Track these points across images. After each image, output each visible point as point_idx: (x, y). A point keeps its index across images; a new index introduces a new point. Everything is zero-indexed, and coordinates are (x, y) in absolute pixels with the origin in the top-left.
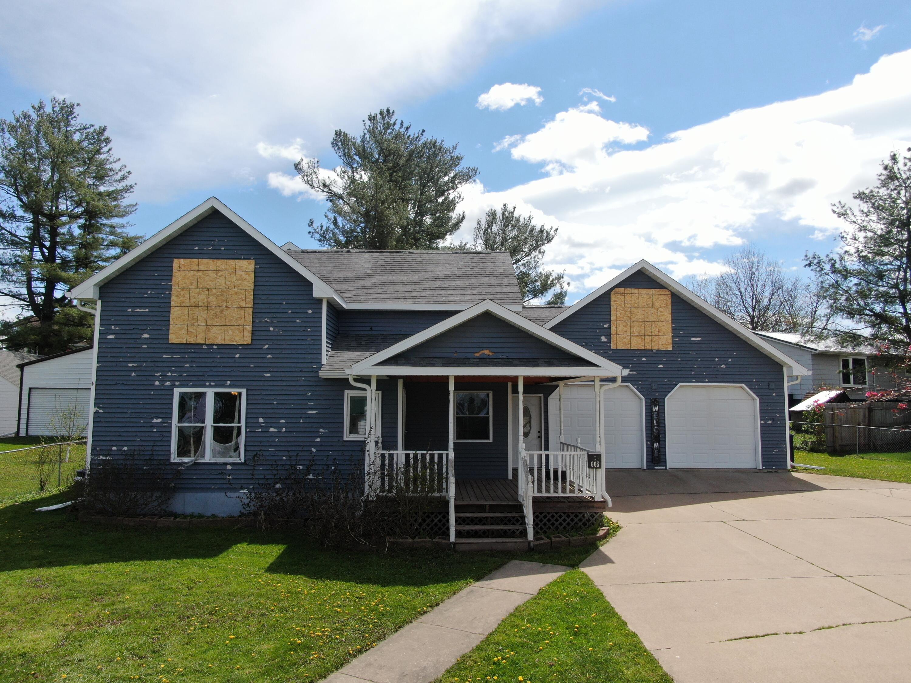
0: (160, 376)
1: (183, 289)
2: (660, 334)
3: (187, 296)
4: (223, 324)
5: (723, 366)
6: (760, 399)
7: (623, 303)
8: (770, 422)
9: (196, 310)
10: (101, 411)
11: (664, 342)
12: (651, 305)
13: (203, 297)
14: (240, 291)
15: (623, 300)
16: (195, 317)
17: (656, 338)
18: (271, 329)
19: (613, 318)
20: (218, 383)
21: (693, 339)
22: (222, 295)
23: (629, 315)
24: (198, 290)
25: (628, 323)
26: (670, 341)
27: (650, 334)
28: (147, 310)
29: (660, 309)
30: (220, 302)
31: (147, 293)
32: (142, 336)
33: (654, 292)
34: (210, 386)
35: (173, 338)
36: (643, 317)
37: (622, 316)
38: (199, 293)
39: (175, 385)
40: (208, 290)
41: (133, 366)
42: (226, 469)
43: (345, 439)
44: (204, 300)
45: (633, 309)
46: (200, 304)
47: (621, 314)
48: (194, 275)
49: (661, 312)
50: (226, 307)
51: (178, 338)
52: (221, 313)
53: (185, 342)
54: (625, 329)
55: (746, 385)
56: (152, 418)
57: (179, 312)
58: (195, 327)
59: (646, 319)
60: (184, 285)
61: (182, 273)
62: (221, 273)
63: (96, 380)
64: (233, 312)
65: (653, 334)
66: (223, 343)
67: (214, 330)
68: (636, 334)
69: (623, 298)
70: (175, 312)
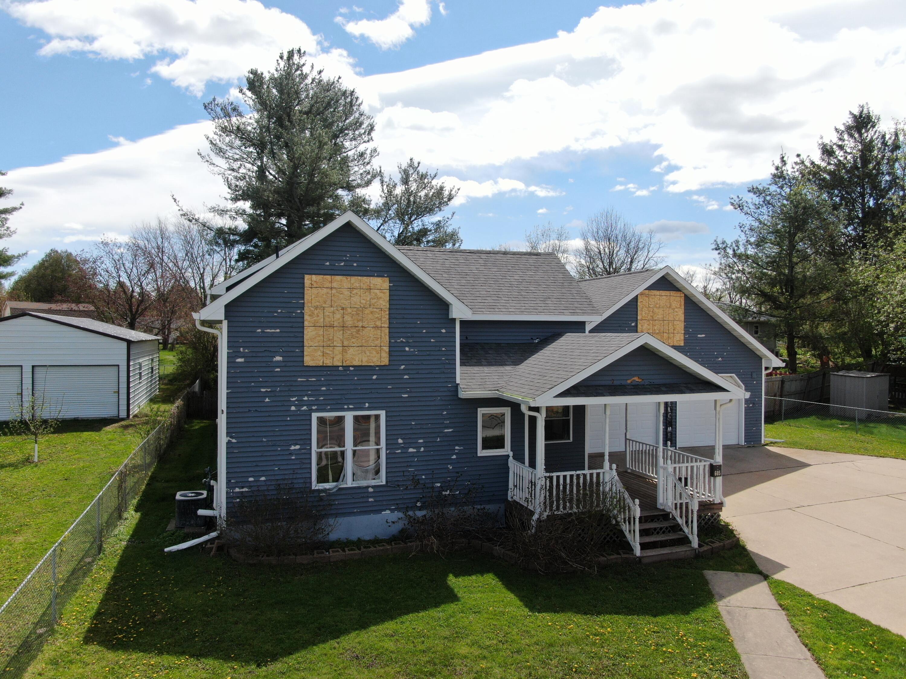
0: (296, 400)
1: (316, 308)
2: (675, 332)
3: (321, 315)
4: (360, 345)
5: (720, 359)
6: (745, 386)
7: (647, 304)
8: (751, 405)
9: (331, 330)
10: (234, 441)
11: (678, 339)
12: (669, 306)
13: (338, 316)
14: (375, 310)
15: (647, 301)
16: (331, 338)
17: (672, 335)
18: (407, 349)
19: (639, 317)
20: (358, 406)
21: (699, 336)
22: (358, 314)
23: (652, 315)
24: (332, 309)
25: (651, 322)
26: (683, 338)
27: (667, 331)
28: (278, 331)
29: (676, 310)
30: (356, 322)
31: (277, 312)
32: (274, 359)
33: (671, 294)
34: (349, 409)
35: (308, 361)
36: (662, 316)
37: (646, 316)
38: (334, 313)
39: (312, 409)
40: (343, 309)
41: (266, 391)
42: (368, 492)
43: (479, 454)
44: (339, 319)
45: (655, 309)
46: (336, 324)
47: (645, 314)
48: (328, 293)
49: (677, 312)
50: (362, 327)
51: (313, 360)
52: (357, 334)
53: (321, 364)
54: (648, 327)
55: (736, 375)
56: (290, 445)
57: (314, 333)
58: (331, 349)
59: (665, 319)
60: (318, 304)
61: (315, 291)
62: (355, 291)
63: (227, 407)
64: (369, 333)
65: (670, 332)
66: (361, 364)
67: (351, 351)
68: (657, 332)
69: (647, 299)
70: (309, 333)
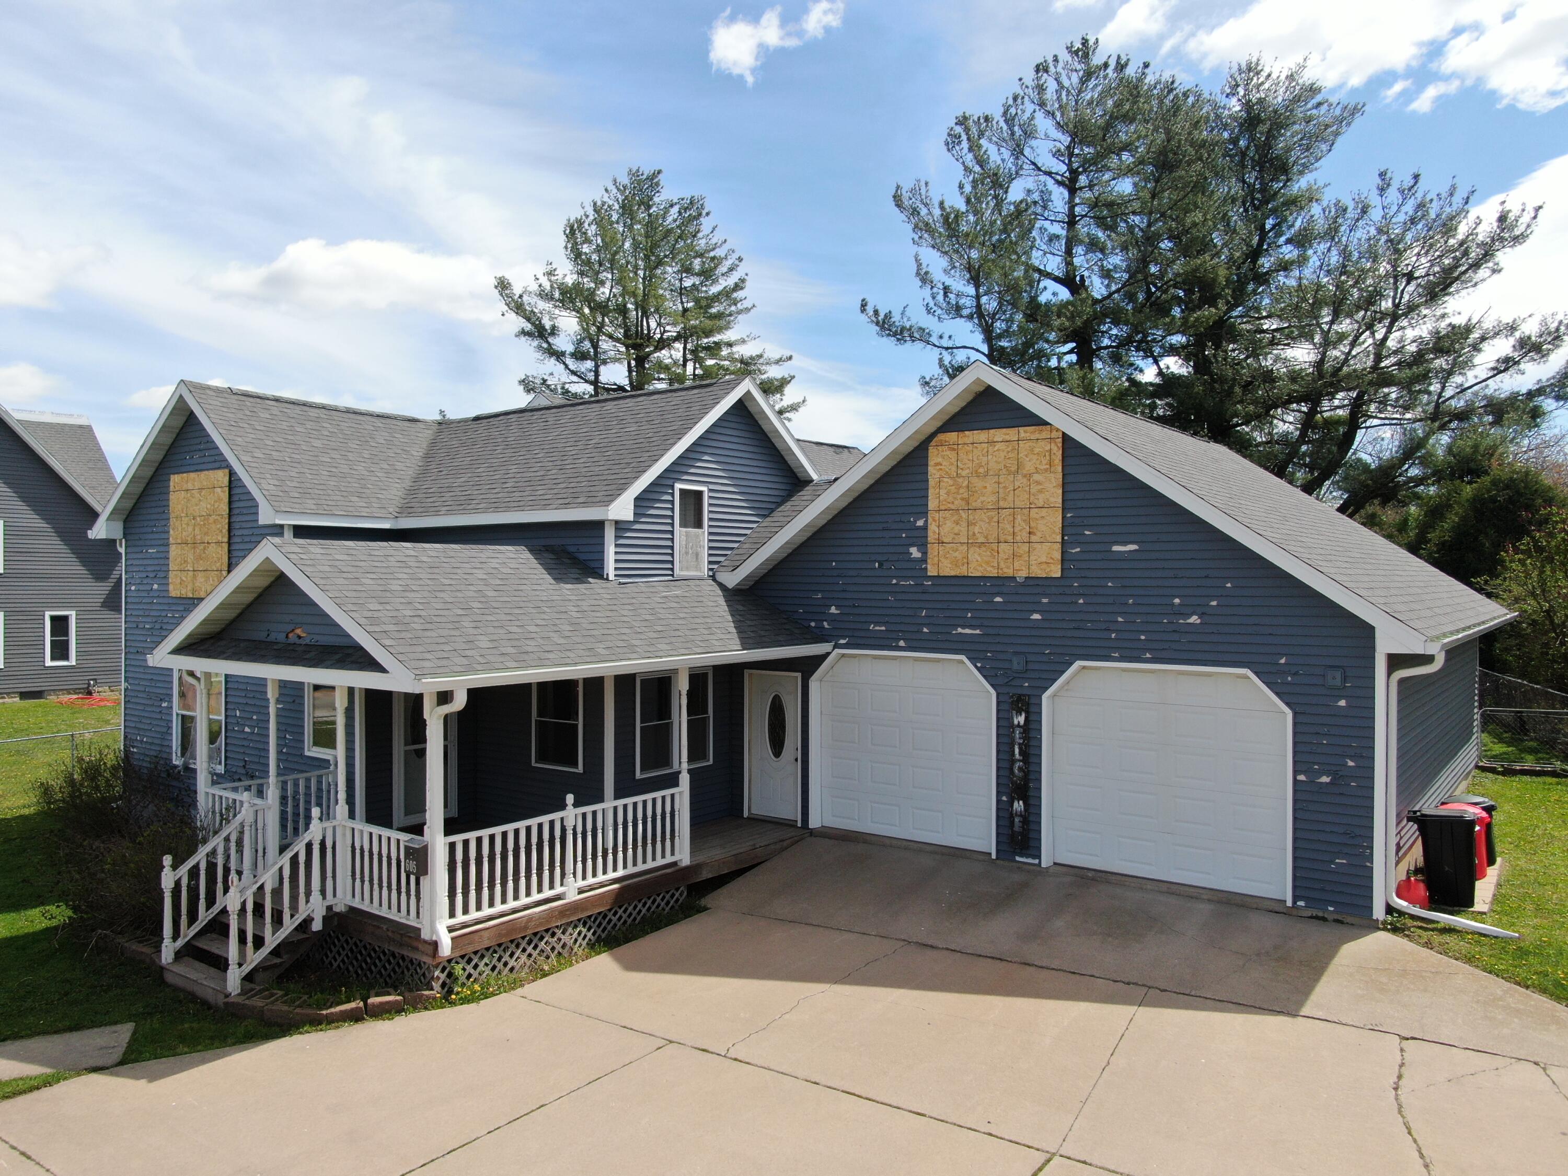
1: (177, 518)
2: (1033, 538)
3: (180, 528)
5: (1194, 619)
6: (1295, 714)
7: (954, 468)
8: (1325, 779)
9: (186, 548)
10: (129, 688)
11: (1044, 559)
12: (1014, 468)
13: (191, 528)
14: (218, 517)
15: (954, 460)
16: (186, 559)
17: (1025, 547)
19: (932, 504)
21: (1116, 548)
22: (204, 525)
23: (965, 495)
24: (187, 519)
25: (964, 515)
26: (1058, 555)
27: (1010, 538)
28: (155, 550)
29: (1036, 477)
30: (203, 535)
31: (156, 526)
32: (155, 588)
33: (1022, 435)
35: (172, 590)
36: (993, 498)
37: (950, 499)
38: (188, 524)
40: (194, 518)
41: (148, 629)
43: (307, 753)
44: (191, 533)
45: (974, 480)
46: (189, 539)
47: (948, 494)
48: (185, 497)
49: (1038, 483)
50: (209, 544)
51: (175, 589)
52: (205, 554)
53: (179, 595)
54: (956, 530)
55: (1257, 673)
56: (161, 701)
57: (175, 552)
58: (186, 574)
59: (1002, 504)
60: (178, 512)
61: (176, 496)
62: (205, 494)
64: (213, 551)
65: (1018, 538)
67: (201, 578)
68: (981, 540)
69: (952, 455)
70: (172, 552)
